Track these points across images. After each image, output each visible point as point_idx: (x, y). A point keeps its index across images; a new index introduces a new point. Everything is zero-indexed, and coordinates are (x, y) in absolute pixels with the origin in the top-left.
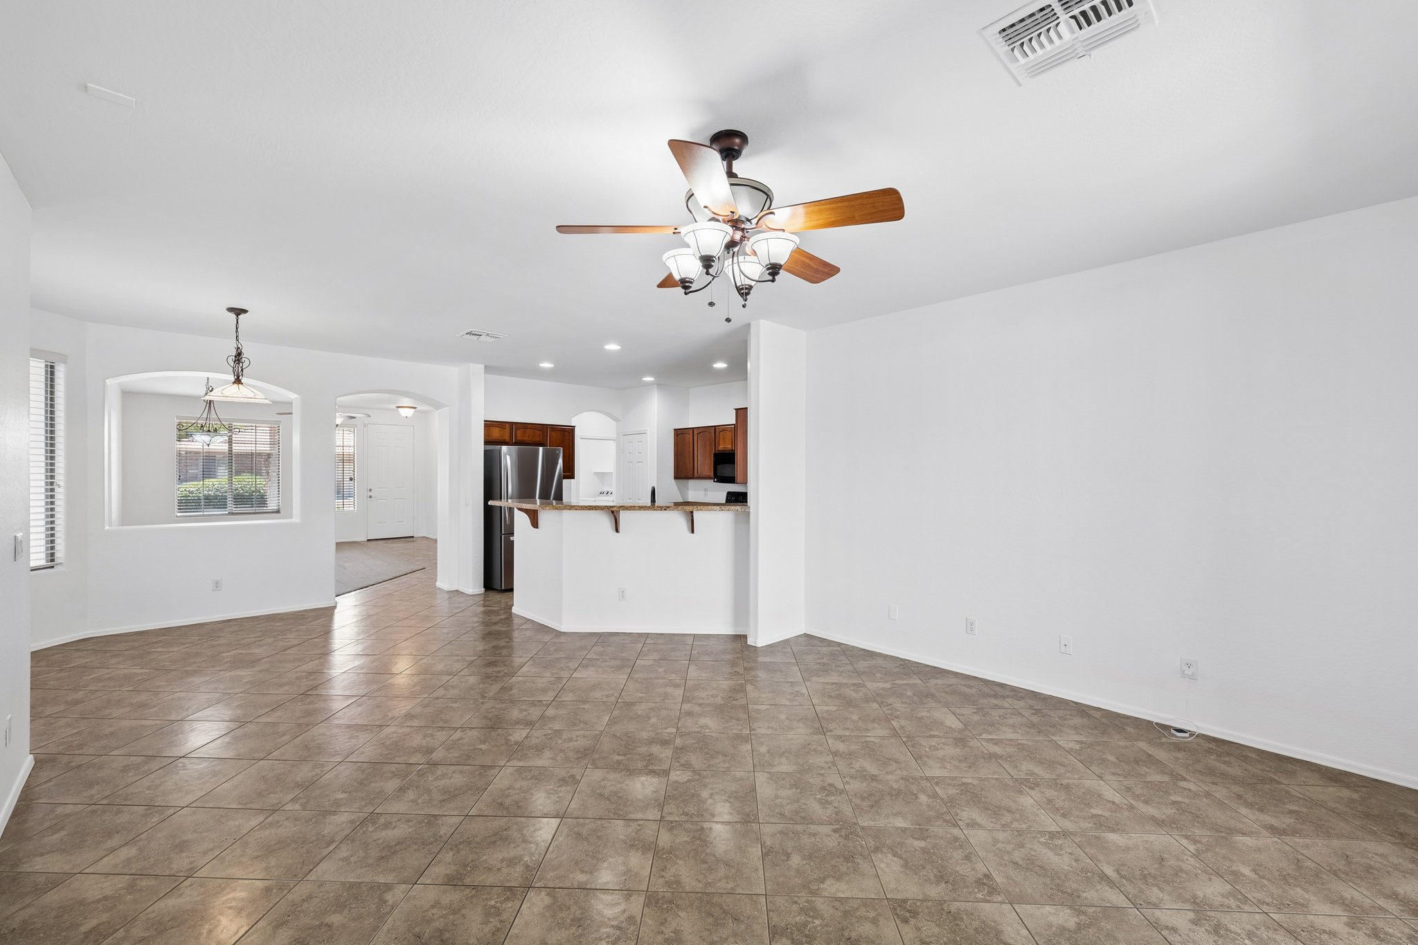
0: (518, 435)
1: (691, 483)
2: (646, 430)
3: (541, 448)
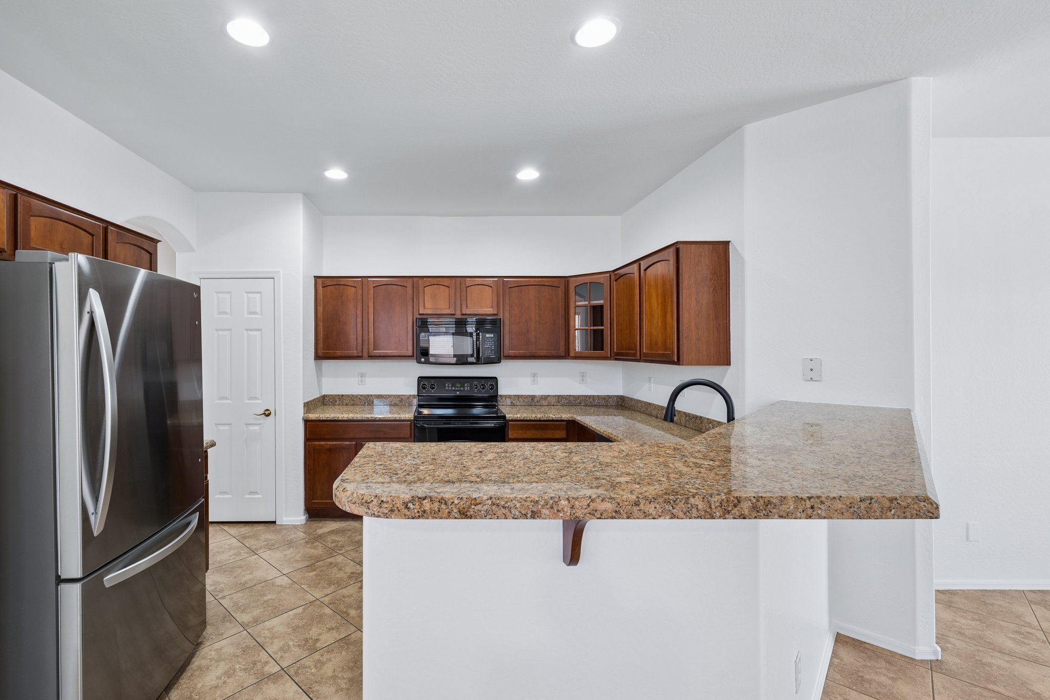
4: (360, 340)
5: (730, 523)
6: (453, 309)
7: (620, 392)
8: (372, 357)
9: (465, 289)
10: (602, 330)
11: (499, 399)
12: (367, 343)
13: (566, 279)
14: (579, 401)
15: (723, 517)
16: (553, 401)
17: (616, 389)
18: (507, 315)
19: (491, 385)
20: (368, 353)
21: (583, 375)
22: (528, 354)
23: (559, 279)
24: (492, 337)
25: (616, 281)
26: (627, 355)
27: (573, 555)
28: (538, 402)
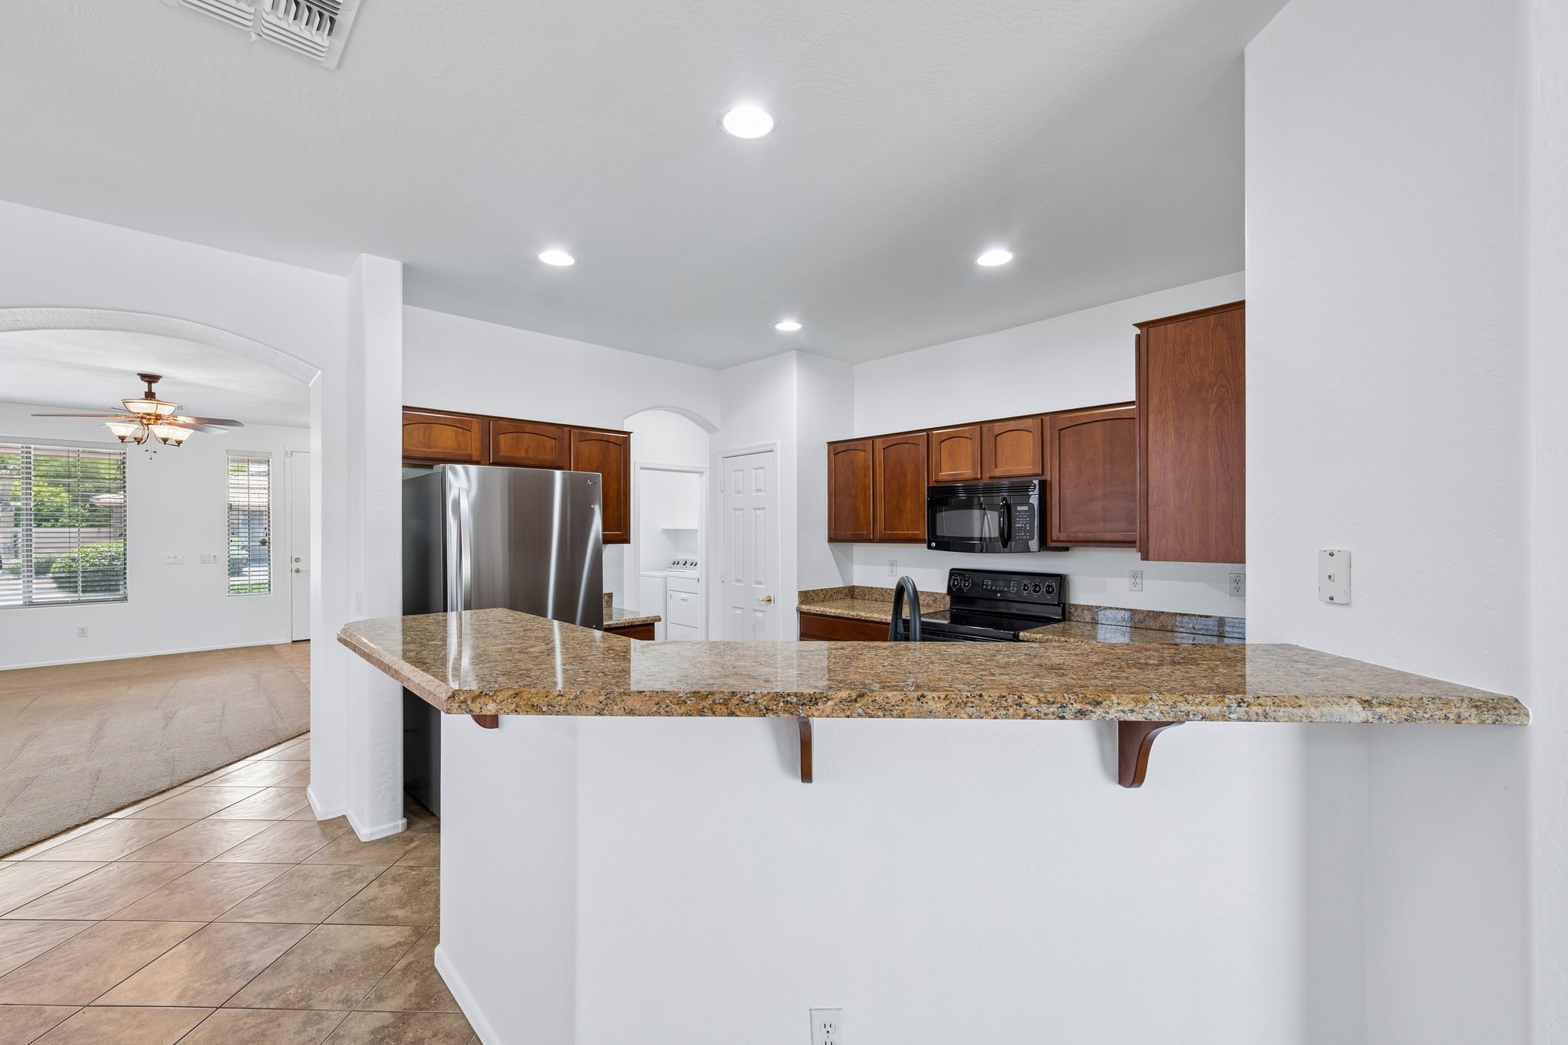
0: (502, 446)
1: (859, 550)
2: (774, 444)
3: (558, 474)
4: (870, 518)
6: (977, 470)
11: (1071, 609)
12: (877, 521)
18: (1055, 474)
19: (1051, 587)
20: (879, 534)
24: (1026, 511)
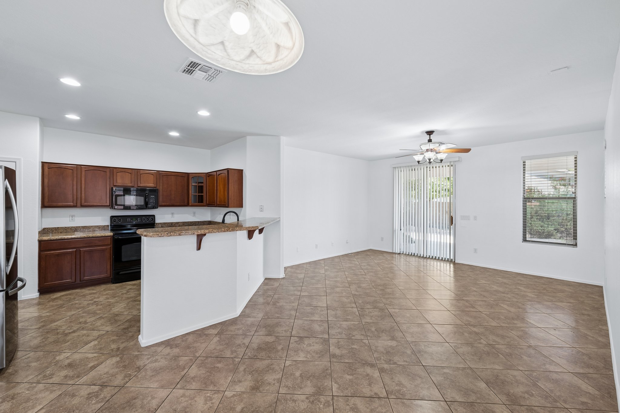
4: (75, 197)
5: (228, 233)
6: (133, 184)
7: (209, 220)
8: (82, 206)
9: (140, 175)
10: (203, 195)
11: (155, 225)
12: (80, 199)
13: (188, 174)
14: (192, 224)
15: (227, 231)
16: (181, 224)
17: (208, 218)
18: (161, 188)
19: (152, 218)
20: (81, 204)
21: (194, 213)
22: (171, 205)
23: (185, 174)
24: (154, 197)
25: (208, 177)
26: (212, 204)
27: (199, 248)
28: (174, 225)
